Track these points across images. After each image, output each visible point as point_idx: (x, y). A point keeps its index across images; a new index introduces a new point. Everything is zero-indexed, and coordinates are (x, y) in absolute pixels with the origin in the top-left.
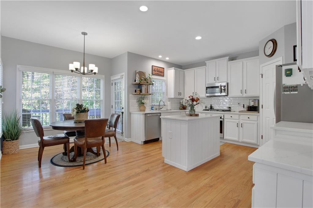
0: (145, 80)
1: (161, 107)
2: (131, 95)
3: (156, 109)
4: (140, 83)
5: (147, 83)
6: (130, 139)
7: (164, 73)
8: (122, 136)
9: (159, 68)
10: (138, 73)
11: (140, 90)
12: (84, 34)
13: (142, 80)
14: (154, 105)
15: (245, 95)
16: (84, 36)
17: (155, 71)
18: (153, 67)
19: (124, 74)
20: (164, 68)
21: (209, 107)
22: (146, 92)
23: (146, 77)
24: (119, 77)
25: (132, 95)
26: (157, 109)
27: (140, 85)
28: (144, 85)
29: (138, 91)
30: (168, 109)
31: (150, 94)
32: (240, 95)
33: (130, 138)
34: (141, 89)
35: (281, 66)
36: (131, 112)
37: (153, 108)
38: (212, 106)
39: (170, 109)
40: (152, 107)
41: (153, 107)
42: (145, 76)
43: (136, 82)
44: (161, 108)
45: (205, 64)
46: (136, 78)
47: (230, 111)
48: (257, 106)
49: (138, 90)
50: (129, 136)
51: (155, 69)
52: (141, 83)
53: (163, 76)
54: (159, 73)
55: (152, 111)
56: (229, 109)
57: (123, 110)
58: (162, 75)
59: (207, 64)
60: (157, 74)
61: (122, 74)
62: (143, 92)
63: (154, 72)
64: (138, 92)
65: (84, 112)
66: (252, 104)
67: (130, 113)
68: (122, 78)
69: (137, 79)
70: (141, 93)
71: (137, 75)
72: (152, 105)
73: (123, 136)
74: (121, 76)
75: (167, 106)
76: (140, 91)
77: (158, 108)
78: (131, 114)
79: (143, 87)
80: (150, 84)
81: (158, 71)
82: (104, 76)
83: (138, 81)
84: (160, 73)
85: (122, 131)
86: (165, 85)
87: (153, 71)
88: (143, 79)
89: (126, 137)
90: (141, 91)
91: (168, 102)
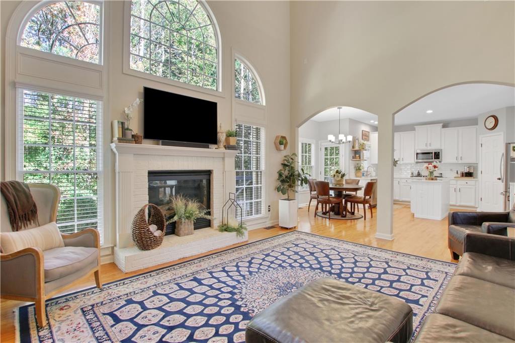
9: (366, 133)
11: (359, 156)
14: (365, 171)
15: (460, 162)
16: (340, 110)
18: (363, 131)
20: (369, 132)
21: (416, 173)
32: (455, 161)
35: (510, 144)
38: (420, 172)
40: (363, 174)
43: (356, 148)
45: (414, 129)
47: (441, 177)
48: (472, 172)
49: (357, 156)
54: (366, 137)
56: (440, 175)
58: (368, 139)
59: (416, 129)
66: (466, 170)
69: (357, 146)
87: (363, 136)
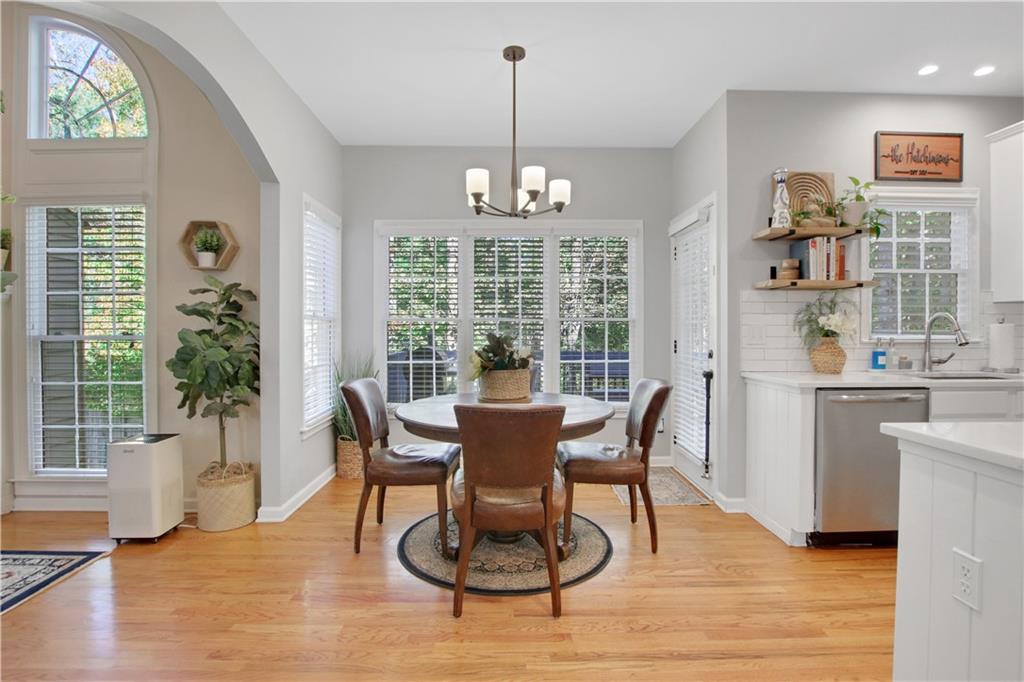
0: (830, 212)
1: (937, 354)
2: (747, 294)
3: (905, 365)
4: (792, 232)
5: (843, 224)
6: (742, 500)
7: (960, 161)
8: (704, 477)
9: (920, 143)
10: (782, 181)
11: (797, 264)
12: (514, 54)
13: (806, 214)
14: (891, 343)
16: (514, 65)
17: (896, 159)
18: (880, 138)
19: (713, 198)
20: (960, 136)
22: (833, 274)
23: (838, 196)
24: (694, 217)
25: (755, 295)
26: (909, 365)
27: (795, 242)
28: (818, 239)
29: (786, 269)
30: (993, 364)
31: (860, 285)
33: (744, 495)
34: (800, 262)
36: (743, 374)
37: (881, 360)
39: (1010, 364)
40: (875, 355)
41: (883, 354)
42: (830, 195)
43: (776, 225)
44: (940, 362)
46: (775, 206)
49: (785, 264)
50: (739, 484)
51: (893, 150)
52: (800, 232)
53: (958, 179)
54: (922, 167)
55: (877, 372)
57: (712, 366)
58: (948, 171)
60: (913, 172)
61: (706, 201)
62: (816, 272)
63: (888, 167)
64: (785, 276)
65: (507, 369)
67: (744, 378)
68: (708, 220)
69: (776, 215)
70: (799, 282)
71: (782, 192)
72: (879, 342)
73: (709, 478)
74: (700, 213)
75: (988, 348)
76: (796, 271)
77: (920, 356)
78: (746, 384)
79: (812, 251)
80: (859, 232)
81: (916, 160)
82: (639, 224)
83: (782, 222)
84: (932, 167)
85: (707, 460)
86: (972, 230)
87: (883, 162)
88: (813, 207)
89: (720, 490)
90: (801, 272)
91: (995, 327)
